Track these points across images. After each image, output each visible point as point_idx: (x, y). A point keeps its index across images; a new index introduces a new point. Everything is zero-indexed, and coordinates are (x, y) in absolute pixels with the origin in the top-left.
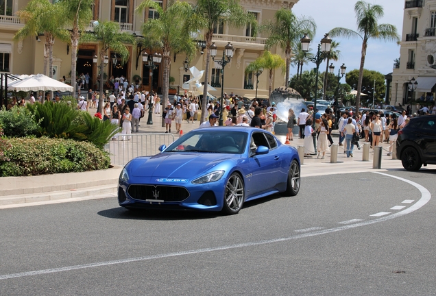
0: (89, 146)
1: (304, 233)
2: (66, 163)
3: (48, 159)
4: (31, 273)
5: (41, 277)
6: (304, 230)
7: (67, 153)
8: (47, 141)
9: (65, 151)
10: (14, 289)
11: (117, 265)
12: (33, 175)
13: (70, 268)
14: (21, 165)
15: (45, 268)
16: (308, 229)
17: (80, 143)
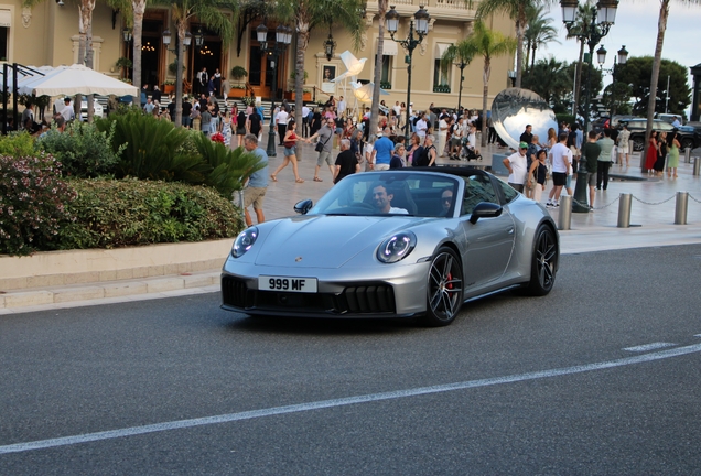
0: (209, 193)
1: (642, 353)
2: (171, 225)
3: (141, 218)
5: (205, 429)
6: (639, 348)
7: (173, 206)
8: (138, 186)
9: (168, 204)
10: (166, 453)
11: (331, 408)
12: (116, 246)
13: (247, 415)
14: (94, 228)
16: (648, 347)
17: (195, 188)
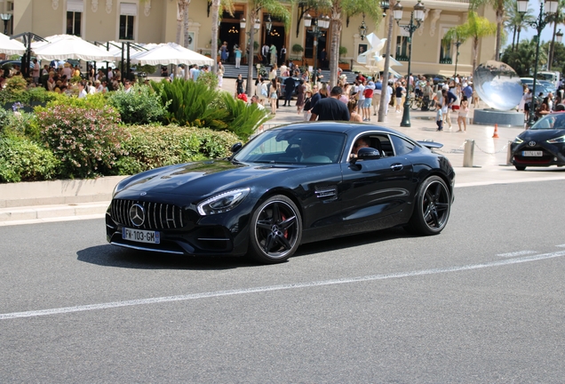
0: (230, 137)
1: (509, 258)
2: (200, 159)
3: (177, 154)
4: (147, 301)
5: (161, 306)
6: (510, 254)
7: (201, 145)
8: (176, 130)
9: (198, 144)
10: (125, 321)
11: (258, 293)
13: (198, 296)
14: (142, 160)
15: (166, 295)
16: (516, 254)
17: (219, 133)
